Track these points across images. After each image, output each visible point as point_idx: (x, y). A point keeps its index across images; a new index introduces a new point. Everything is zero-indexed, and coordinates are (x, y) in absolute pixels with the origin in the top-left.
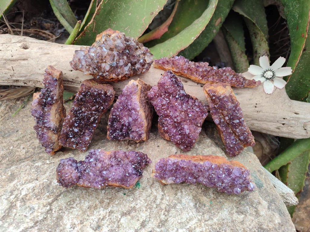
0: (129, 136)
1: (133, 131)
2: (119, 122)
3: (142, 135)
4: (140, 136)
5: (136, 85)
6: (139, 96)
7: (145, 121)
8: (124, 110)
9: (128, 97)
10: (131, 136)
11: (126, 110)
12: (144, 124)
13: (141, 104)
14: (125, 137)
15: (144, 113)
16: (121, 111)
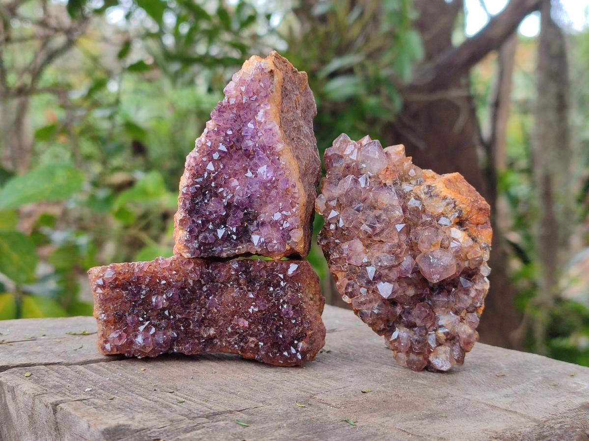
0: (249, 241)
1: (263, 224)
2: (216, 195)
3: (291, 234)
4: (286, 236)
5: (270, 70)
6: (277, 106)
7: (299, 185)
8: (231, 157)
9: (242, 113)
10: (255, 239)
11: (236, 157)
12: (296, 195)
13: (285, 132)
14: (236, 245)
15: (296, 162)
16: (221, 159)
